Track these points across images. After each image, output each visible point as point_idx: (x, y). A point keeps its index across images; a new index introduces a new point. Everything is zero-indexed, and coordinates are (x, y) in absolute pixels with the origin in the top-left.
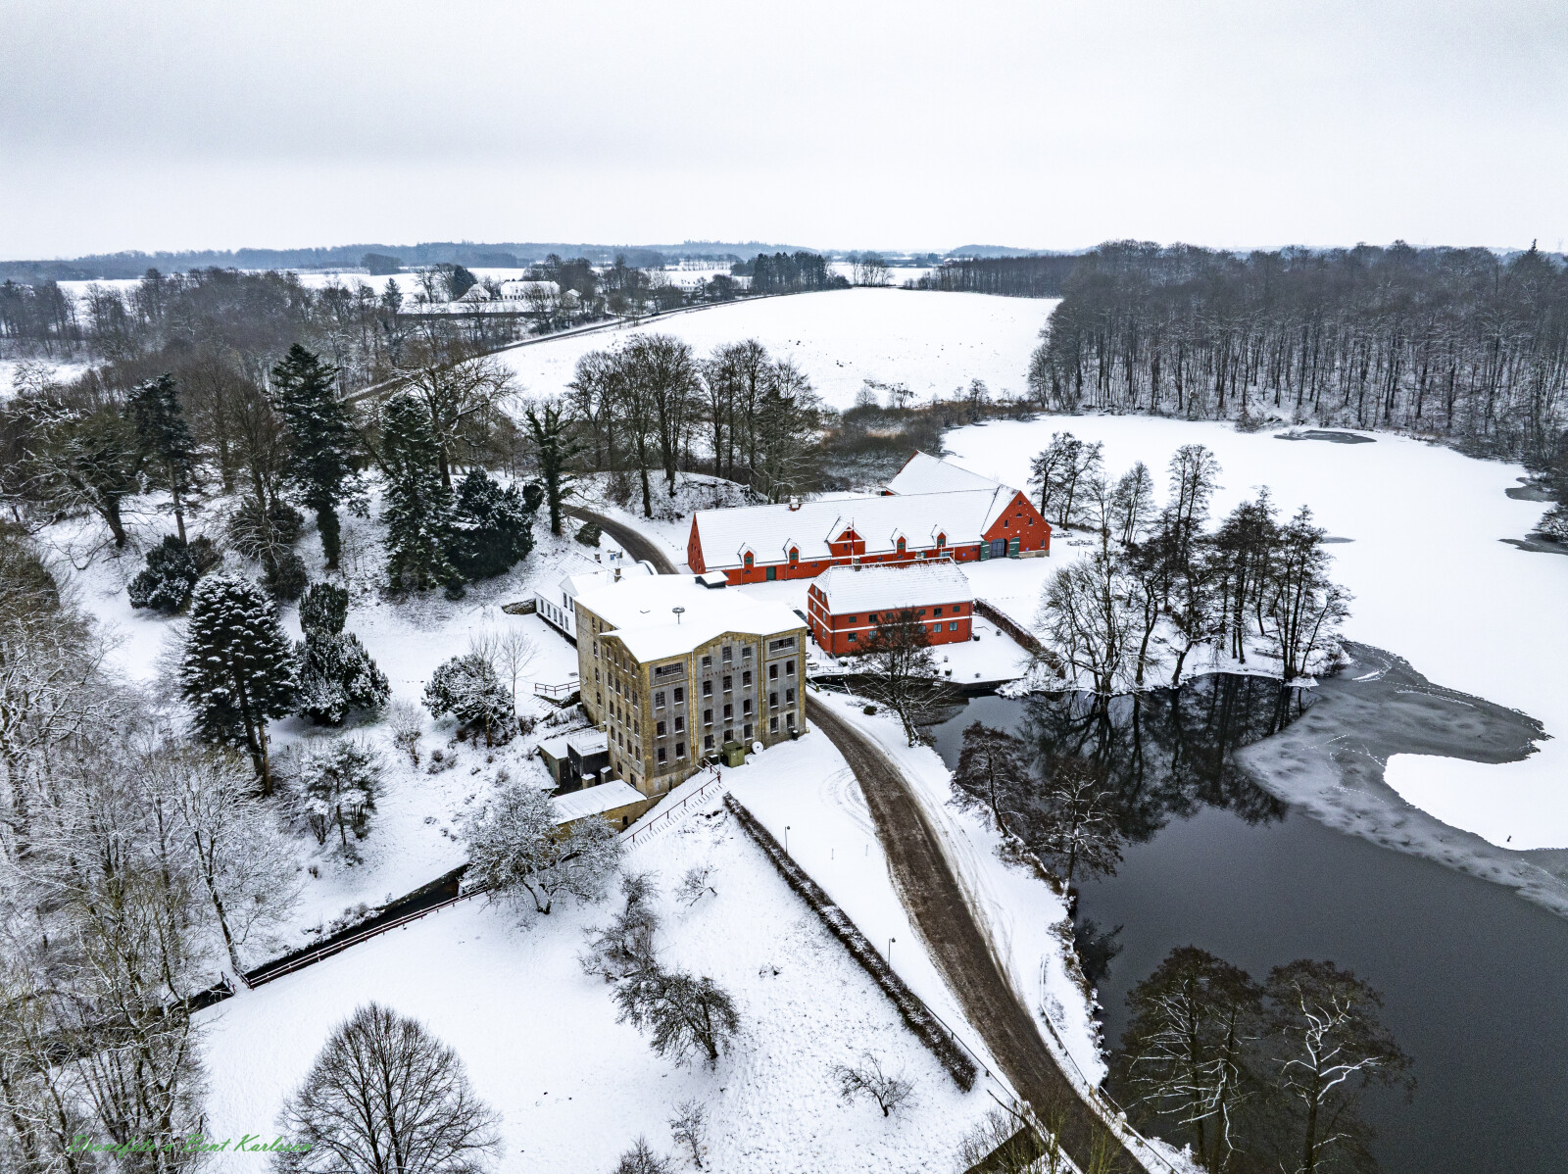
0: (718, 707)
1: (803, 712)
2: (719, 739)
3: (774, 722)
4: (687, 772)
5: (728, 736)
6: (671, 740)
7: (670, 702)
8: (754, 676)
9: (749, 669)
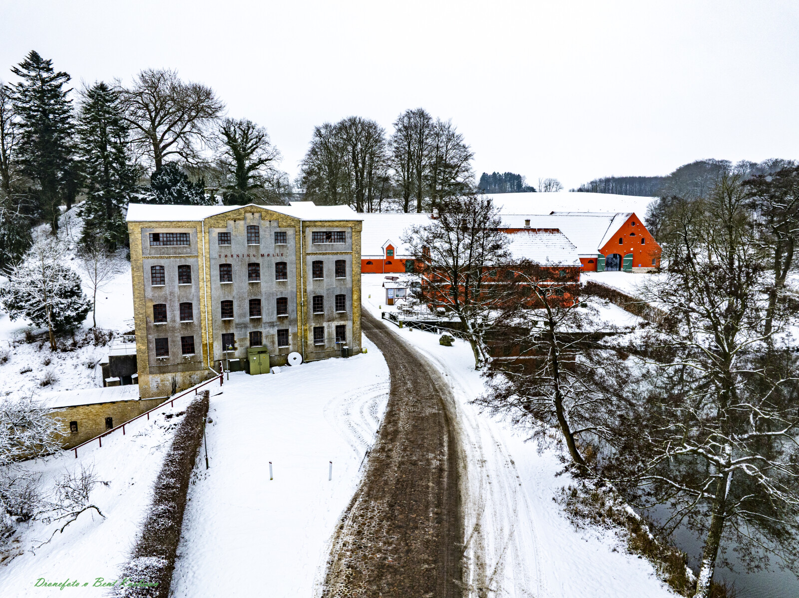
0: (241, 299)
1: (357, 325)
2: (242, 340)
3: (319, 332)
4: (197, 375)
5: (256, 339)
6: (174, 329)
7: (172, 281)
8: (290, 269)
9: (284, 259)
